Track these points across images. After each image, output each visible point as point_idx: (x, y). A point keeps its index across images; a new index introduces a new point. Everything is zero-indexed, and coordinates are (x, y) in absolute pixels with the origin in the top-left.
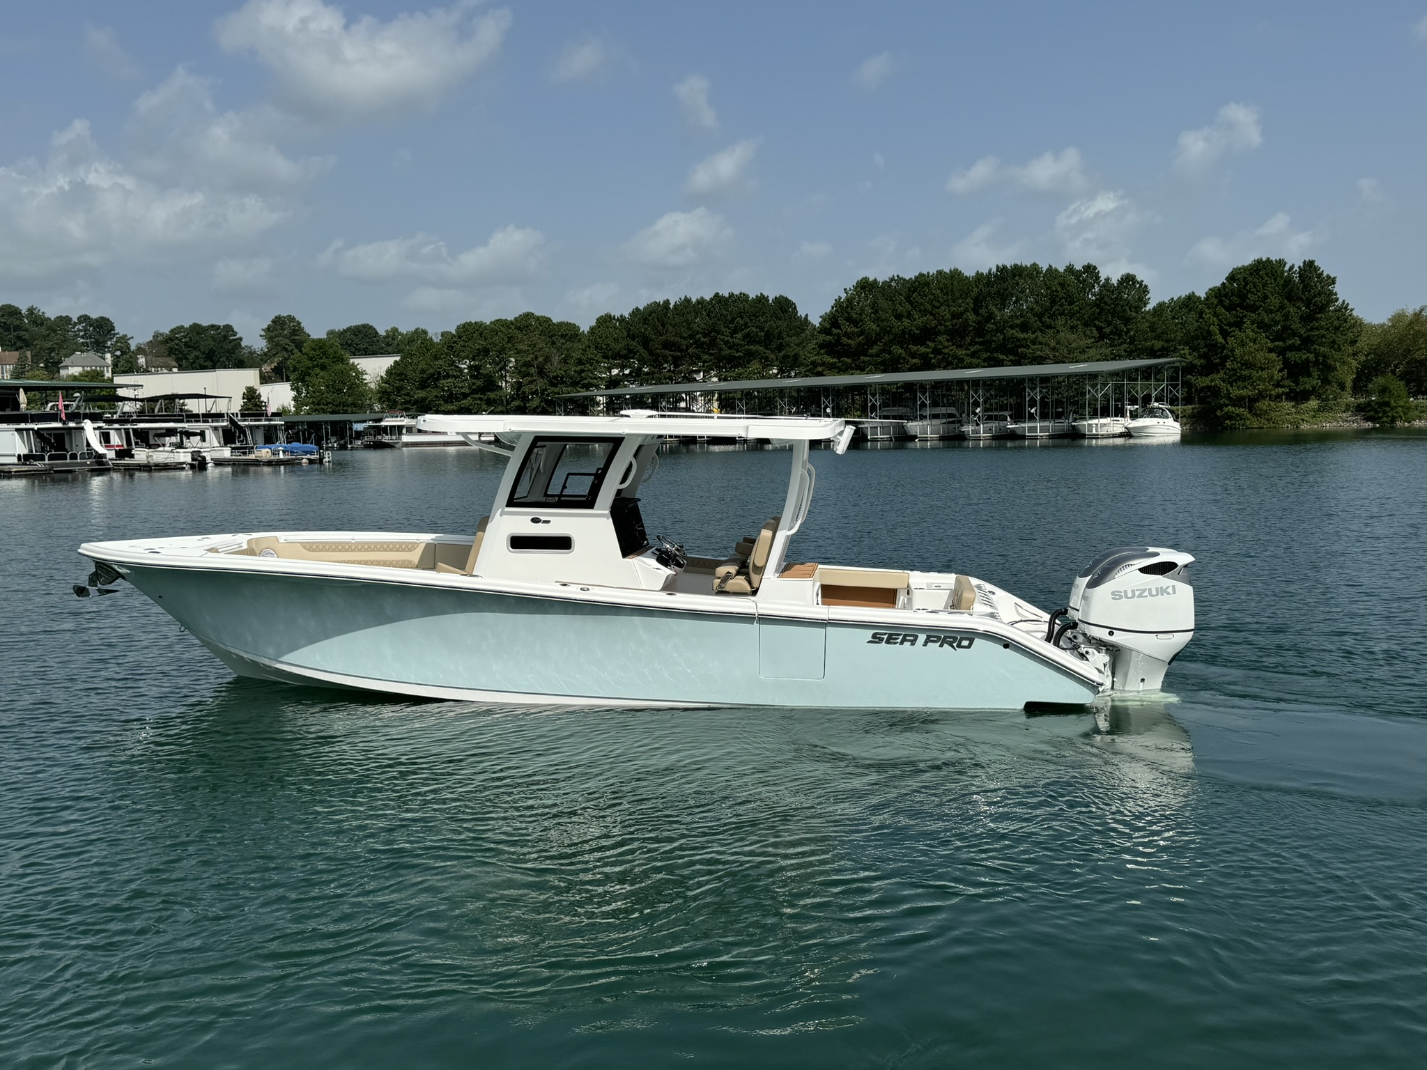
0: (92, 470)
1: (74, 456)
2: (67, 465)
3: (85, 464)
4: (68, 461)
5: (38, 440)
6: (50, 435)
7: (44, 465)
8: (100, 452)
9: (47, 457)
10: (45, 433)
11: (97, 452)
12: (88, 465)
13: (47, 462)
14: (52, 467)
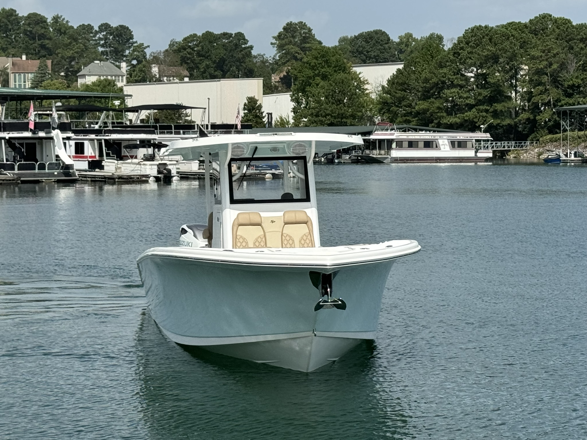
0: (58, 181)
1: (42, 167)
2: (35, 175)
3: (52, 175)
4: (37, 171)
5: (10, 149)
6: (21, 144)
7: (13, 174)
8: (67, 163)
9: (16, 167)
10: (16, 142)
11: (64, 163)
12: (55, 176)
13: (16, 171)
14: (19, 176)
